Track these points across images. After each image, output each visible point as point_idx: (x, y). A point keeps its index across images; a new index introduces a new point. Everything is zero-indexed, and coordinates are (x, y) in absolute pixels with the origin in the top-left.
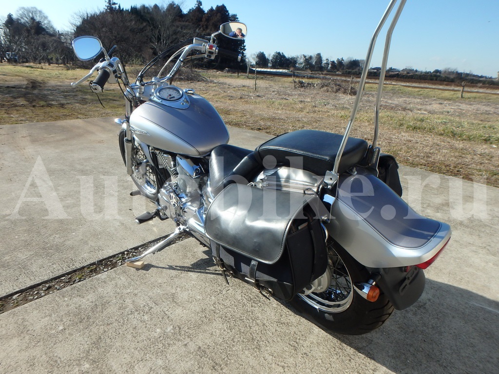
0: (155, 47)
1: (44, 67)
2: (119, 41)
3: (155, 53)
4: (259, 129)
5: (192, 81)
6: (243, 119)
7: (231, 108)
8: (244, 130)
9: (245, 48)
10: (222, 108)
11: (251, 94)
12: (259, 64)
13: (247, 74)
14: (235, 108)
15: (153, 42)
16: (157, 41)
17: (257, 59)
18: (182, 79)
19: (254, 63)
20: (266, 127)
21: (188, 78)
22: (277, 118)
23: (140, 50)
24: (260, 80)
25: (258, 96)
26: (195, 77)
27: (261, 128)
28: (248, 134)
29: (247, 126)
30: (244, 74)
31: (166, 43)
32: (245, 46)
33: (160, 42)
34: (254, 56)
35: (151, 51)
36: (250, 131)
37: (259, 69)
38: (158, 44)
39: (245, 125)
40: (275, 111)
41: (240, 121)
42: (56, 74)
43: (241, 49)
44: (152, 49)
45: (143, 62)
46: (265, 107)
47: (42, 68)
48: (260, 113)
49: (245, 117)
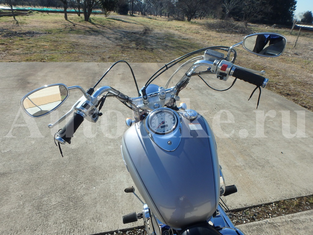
0: (225, 6)
1: (157, 19)
2: (201, 3)
3: (224, 11)
4: (288, 94)
5: (244, 35)
6: (275, 80)
7: (268, 65)
8: (273, 94)
9: (296, 8)
10: (260, 64)
11: (289, 51)
12: (303, 22)
13: (291, 31)
14: (271, 66)
15: (225, 3)
16: (227, 2)
17: (303, 17)
18: (237, 32)
19: (299, 19)
20: (294, 93)
21: (242, 31)
22: (309, 83)
23: (215, 8)
24: (301, 36)
25: (296, 54)
26: (247, 31)
27: (290, 93)
28: (275, 100)
29: (277, 89)
30: (288, 30)
31: (233, 4)
32: (295, 7)
33: (229, 3)
34: (301, 15)
35: (221, 9)
36: (278, 95)
37: (303, 26)
38: (227, 4)
39: (276, 87)
40: (309, 74)
41: (272, 82)
42: (161, 24)
43: (292, 9)
44: (223, 7)
45: (215, 17)
46: (299, 67)
47: (156, 19)
48: (293, 74)
49: (278, 77)
